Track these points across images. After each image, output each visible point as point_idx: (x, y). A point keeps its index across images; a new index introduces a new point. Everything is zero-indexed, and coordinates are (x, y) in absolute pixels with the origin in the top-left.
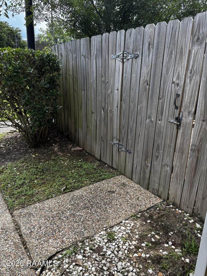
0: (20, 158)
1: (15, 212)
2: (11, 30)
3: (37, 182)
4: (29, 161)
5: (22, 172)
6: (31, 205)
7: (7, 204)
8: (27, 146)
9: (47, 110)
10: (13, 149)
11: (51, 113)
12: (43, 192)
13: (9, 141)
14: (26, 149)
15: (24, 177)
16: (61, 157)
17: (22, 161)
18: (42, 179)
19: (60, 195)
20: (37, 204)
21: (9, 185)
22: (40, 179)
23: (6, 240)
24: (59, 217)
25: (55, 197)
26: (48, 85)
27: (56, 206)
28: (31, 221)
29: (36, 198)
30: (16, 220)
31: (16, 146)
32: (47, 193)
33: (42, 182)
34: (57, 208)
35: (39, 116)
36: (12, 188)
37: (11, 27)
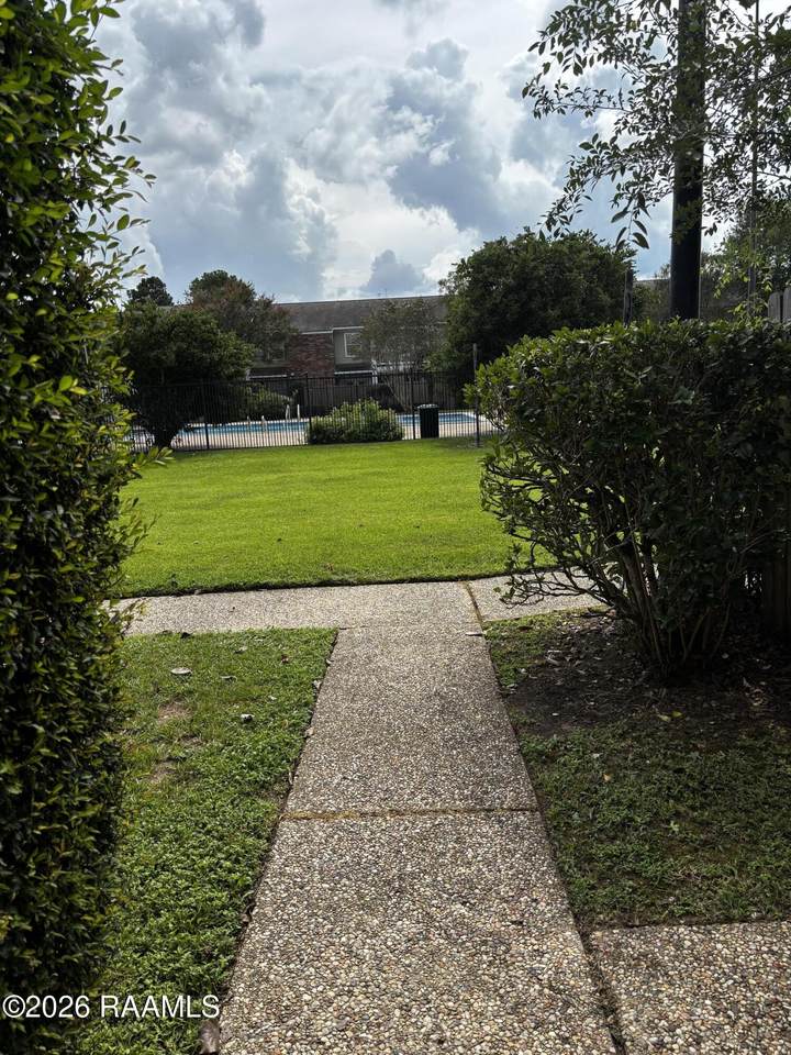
0: (615, 717)
1: (598, 934)
2: (602, 258)
3: (680, 832)
4: (648, 736)
5: (621, 775)
6: (656, 923)
7: (569, 893)
8: (640, 673)
9: (735, 543)
10: (590, 676)
11: (748, 554)
12: (709, 885)
13: (574, 645)
14: (637, 683)
15: (630, 796)
16: (780, 743)
17: (620, 731)
18: (700, 823)
19: (783, 919)
20: (681, 929)
21: (576, 816)
22: (694, 820)
23: (565, 1040)
24: (779, 1025)
25: (759, 919)
26: (750, 447)
27: (765, 966)
28: (660, 996)
29: (678, 899)
30: (603, 968)
31: (599, 666)
32: (726, 895)
33: (702, 836)
34: (771, 978)
35: (703, 568)
36: (587, 832)
37: (603, 245)
